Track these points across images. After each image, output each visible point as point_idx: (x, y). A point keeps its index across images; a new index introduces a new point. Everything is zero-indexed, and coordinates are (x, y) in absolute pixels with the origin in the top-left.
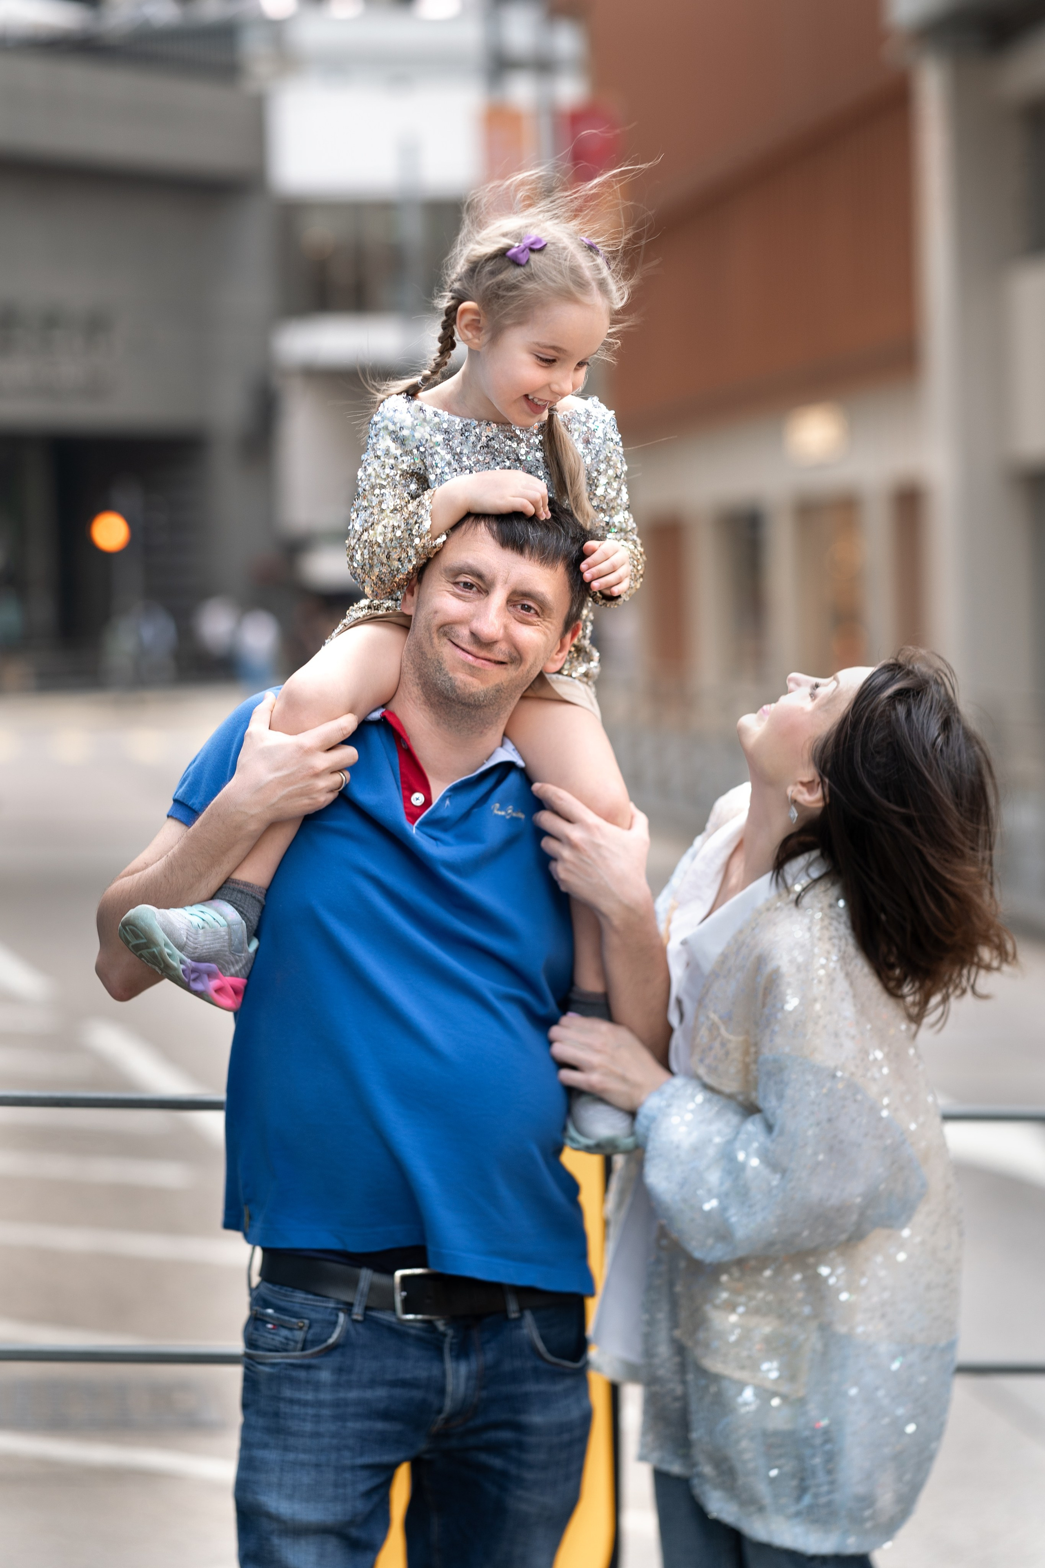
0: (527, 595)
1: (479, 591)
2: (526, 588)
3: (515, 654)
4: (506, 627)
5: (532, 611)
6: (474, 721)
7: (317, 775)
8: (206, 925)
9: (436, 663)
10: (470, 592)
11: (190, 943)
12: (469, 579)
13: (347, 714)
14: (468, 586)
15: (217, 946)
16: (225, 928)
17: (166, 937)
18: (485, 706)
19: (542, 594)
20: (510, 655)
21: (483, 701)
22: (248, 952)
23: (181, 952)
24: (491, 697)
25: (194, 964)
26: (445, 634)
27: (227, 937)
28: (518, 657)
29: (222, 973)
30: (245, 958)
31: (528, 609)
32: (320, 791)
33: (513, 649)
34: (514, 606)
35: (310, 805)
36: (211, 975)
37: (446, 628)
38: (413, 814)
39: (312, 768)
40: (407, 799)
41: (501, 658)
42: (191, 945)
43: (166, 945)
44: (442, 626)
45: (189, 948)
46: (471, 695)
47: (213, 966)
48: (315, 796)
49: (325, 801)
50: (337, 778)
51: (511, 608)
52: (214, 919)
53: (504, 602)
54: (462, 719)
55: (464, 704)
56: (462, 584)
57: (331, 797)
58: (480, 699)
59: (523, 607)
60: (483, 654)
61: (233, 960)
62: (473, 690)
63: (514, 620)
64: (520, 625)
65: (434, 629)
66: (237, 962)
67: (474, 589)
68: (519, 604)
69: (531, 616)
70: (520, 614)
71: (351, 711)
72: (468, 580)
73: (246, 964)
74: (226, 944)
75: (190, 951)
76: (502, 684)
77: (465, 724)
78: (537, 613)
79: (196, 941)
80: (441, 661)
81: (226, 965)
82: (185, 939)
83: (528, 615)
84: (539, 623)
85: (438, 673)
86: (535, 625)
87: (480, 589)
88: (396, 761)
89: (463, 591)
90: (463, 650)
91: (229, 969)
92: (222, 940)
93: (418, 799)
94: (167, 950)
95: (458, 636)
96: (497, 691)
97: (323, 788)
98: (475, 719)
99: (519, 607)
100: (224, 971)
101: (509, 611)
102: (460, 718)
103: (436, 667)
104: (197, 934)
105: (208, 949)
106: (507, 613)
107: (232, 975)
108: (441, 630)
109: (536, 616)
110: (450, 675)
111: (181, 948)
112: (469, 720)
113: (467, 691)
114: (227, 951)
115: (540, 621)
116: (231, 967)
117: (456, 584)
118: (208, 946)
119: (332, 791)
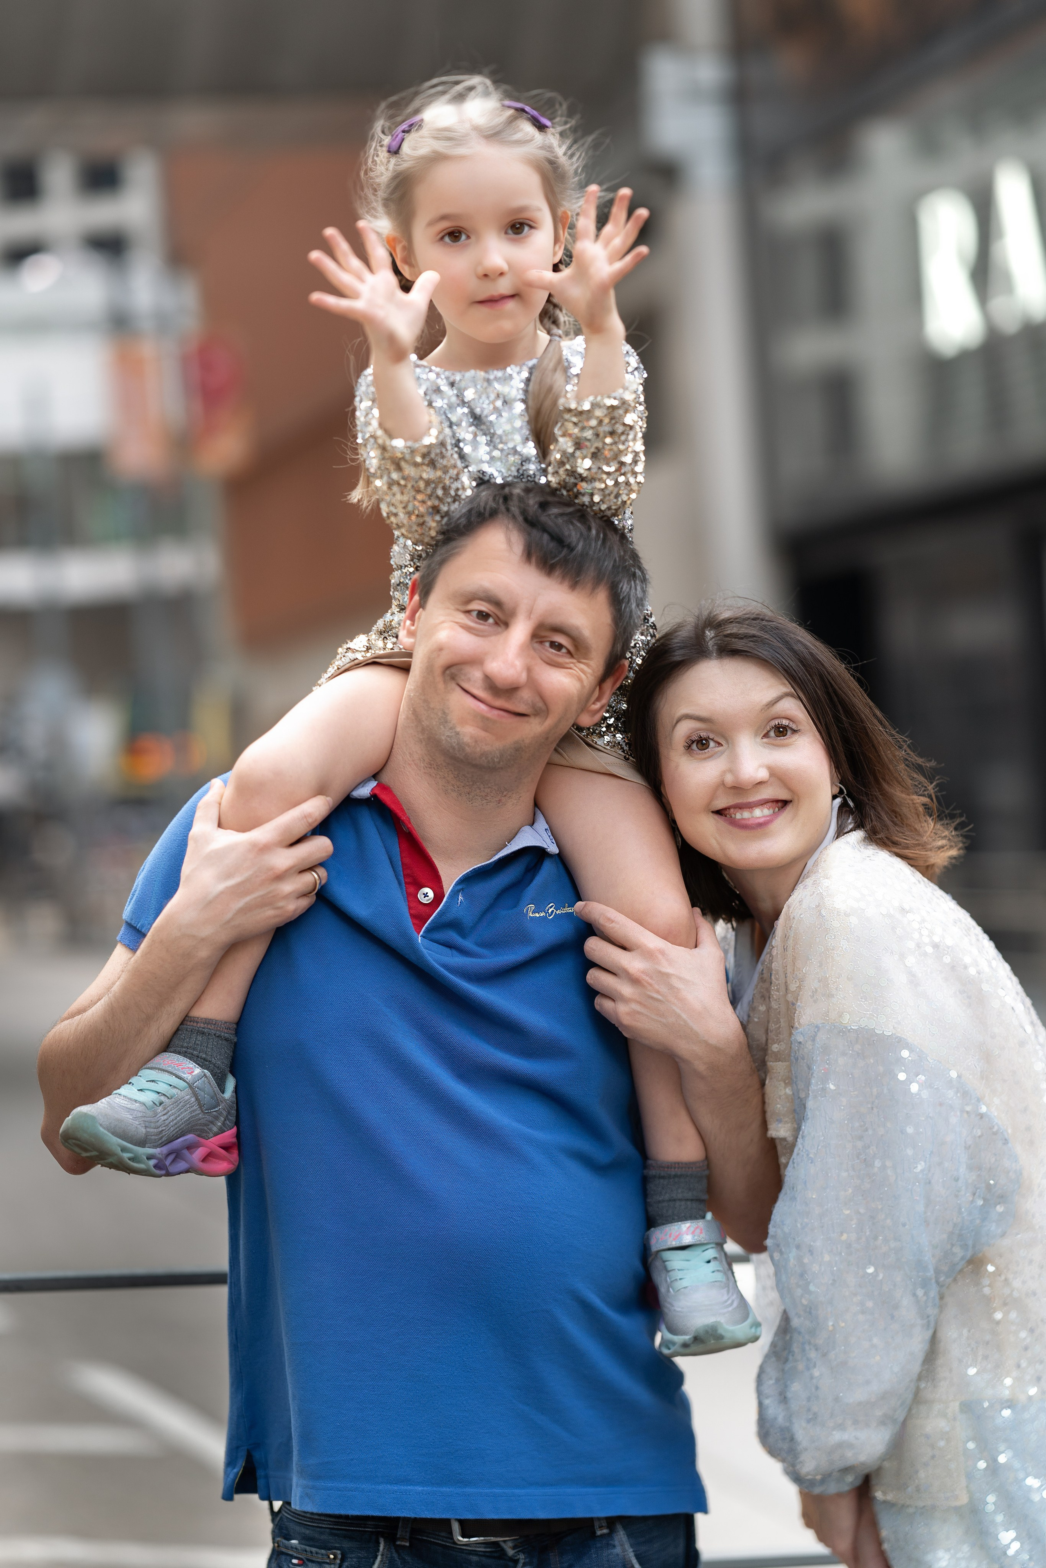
0: (558, 629)
1: (496, 623)
2: (557, 620)
3: (540, 704)
4: (529, 670)
5: (564, 650)
6: (489, 787)
7: (280, 877)
8: (163, 1098)
9: (440, 714)
10: (485, 625)
11: (152, 1130)
12: (484, 607)
13: (315, 796)
14: (483, 616)
15: (186, 1115)
16: (188, 1090)
17: (120, 1141)
18: (502, 768)
19: (577, 628)
20: (533, 706)
21: (499, 762)
22: (225, 1100)
23: (144, 1147)
24: (509, 757)
25: (165, 1150)
26: (453, 678)
27: (193, 1099)
28: (544, 708)
29: (202, 1137)
30: (224, 1109)
31: (558, 647)
32: (286, 897)
33: (538, 699)
34: (541, 642)
35: (275, 917)
36: (190, 1147)
37: (453, 670)
38: (420, 915)
39: (271, 869)
40: (412, 897)
41: (521, 709)
42: (153, 1132)
43: (124, 1149)
44: (449, 667)
45: (153, 1137)
46: (484, 754)
47: (190, 1137)
48: (281, 904)
49: (295, 910)
50: (310, 878)
51: (537, 646)
52: (171, 1085)
53: (529, 637)
54: (473, 785)
55: (475, 766)
56: (475, 614)
57: (304, 903)
58: (495, 760)
59: (553, 645)
60: (499, 703)
61: (211, 1119)
62: (487, 748)
63: (540, 661)
64: (548, 667)
65: (438, 671)
66: (217, 1118)
67: (491, 620)
68: (548, 641)
69: (562, 656)
70: (548, 654)
71: (321, 790)
72: (483, 609)
73: (229, 1113)
74: (195, 1108)
75: (155, 1139)
76: (523, 741)
77: (478, 791)
78: (569, 652)
79: (159, 1124)
80: (447, 711)
81: (205, 1128)
82: (144, 1130)
83: (558, 655)
84: (572, 665)
85: (442, 727)
86: (567, 668)
87: (498, 622)
88: (396, 850)
89: (476, 623)
90: (475, 697)
91: (211, 1130)
92: (188, 1106)
93: (427, 894)
94: (126, 1155)
95: (469, 680)
96: (516, 750)
97: (290, 893)
98: (490, 785)
99: (547, 644)
100: (204, 1134)
101: (534, 649)
102: (471, 783)
103: (439, 719)
104: (156, 1114)
105: (176, 1124)
106: (532, 652)
107: (216, 1135)
108: (448, 672)
109: (569, 656)
110: (458, 729)
111: (142, 1143)
112: (482, 786)
113: (478, 749)
114: (199, 1114)
115: (572, 663)
116: (211, 1126)
117: (468, 612)
118: (175, 1121)
119: (305, 895)
